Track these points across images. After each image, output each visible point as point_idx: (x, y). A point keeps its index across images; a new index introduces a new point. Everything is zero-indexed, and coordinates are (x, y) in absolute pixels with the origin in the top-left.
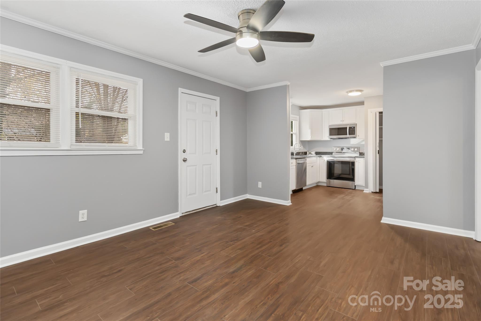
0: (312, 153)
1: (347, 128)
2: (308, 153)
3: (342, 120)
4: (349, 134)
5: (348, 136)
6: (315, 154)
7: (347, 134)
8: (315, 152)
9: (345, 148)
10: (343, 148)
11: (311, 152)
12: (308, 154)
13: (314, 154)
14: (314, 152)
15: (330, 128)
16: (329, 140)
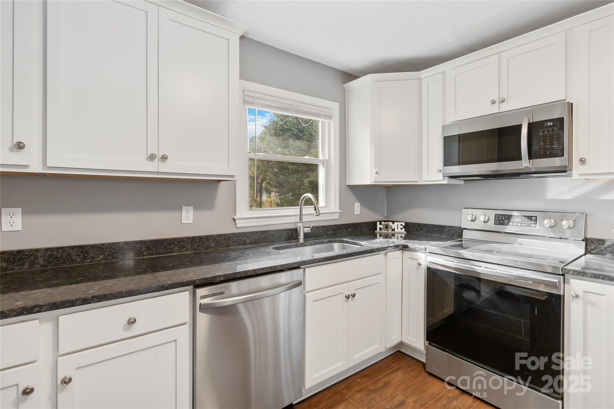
0: (394, 226)
1: (519, 127)
2: (381, 226)
3: (496, 99)
4: (530, 157)
5: (525, 163)
6: (404, 230)
7: (519, 158)
8: (403, 224)
9: (515, 213)
10: (509, 217)
11: (391, 223)
12: (380, 229)
13: (399, 230)
14: (399, 224)
15: (444, 137)
16: (446, 182)
